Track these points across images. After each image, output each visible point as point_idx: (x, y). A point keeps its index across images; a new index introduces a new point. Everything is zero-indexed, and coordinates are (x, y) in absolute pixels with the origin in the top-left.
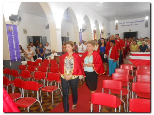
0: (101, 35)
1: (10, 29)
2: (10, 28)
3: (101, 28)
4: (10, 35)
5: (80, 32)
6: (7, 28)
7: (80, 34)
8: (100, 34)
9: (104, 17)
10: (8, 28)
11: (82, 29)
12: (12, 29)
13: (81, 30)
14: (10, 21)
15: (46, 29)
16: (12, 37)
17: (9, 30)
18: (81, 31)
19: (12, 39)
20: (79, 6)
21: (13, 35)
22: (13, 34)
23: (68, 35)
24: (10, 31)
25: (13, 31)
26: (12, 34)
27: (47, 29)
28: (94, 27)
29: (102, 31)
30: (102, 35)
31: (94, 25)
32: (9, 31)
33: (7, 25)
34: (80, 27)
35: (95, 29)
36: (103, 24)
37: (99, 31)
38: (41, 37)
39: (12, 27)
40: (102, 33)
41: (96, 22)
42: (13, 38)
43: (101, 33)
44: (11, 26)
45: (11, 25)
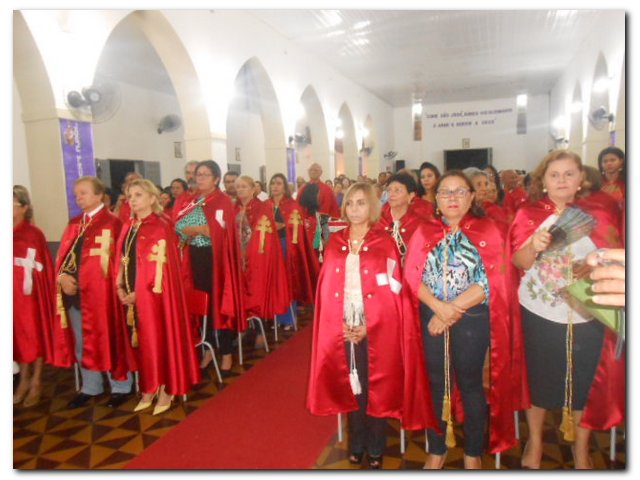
0: (360, 159)
1: (71, 137)
2: (71, 132)
3: (362, 133)
4: (69, 157)
5: (288, 149)
6: (62, 135)
7: (290, 155)
8: (359, 155)
9: (372, 91)
10: (65, 133)
11: (297, 136)
12: (77, 136)
13: (291, 139)
14: (71, 108)
15: (160, 131)
16: (75, 162)
17: (69, 141)
18: (293, 142)
19: (76, 169)
20: (286, 53)
21: (79, 158)
22: (79, 154)
23: (238, 157)
24: (72, 144)
25: (78, 141)
26: (76, 154)
27: (164, 133)
28: (337, 129)
29: (363, 145)
30: (364, 160)
31: (339, 122)
32: (66, 142)
33: (62, 121)
34: (290, 129)
35: (341, 135)
36: (369, 118)
37: (355, 143)
38: (141, 163)
39: (76, 128)
40: (367, 150)
41: (345, 112)
42: (80, 165)
43: (361, 151)
44: (74, 125)
45: (72, 123)
